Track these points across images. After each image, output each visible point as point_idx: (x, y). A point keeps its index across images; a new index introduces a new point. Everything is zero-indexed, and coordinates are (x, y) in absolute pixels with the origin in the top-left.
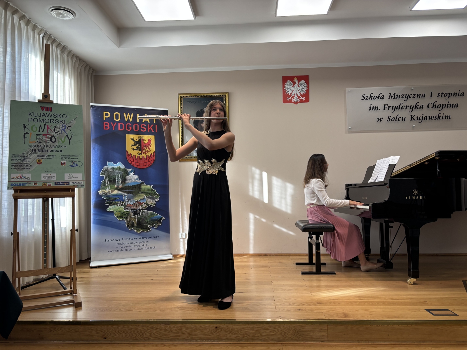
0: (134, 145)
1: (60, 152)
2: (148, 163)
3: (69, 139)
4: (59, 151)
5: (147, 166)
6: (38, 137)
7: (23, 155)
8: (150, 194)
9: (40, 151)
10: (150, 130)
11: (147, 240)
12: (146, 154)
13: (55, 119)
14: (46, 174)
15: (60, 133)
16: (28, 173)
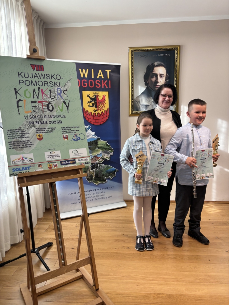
0: (90, 102)
1: (60, 123)
2: (103, 120)
3: (66, 106)
4: (59, 121)
5: (102, 123)
6: (34, 104)
7: (20, 130)
8: (106, 149)
9: (38, 124)
10: (104, 85)
11: (104, 190)
12: (101, 110)
13: (49, 81)
14: (49, 152)
15: (56, 99)
16: (30, 153)
